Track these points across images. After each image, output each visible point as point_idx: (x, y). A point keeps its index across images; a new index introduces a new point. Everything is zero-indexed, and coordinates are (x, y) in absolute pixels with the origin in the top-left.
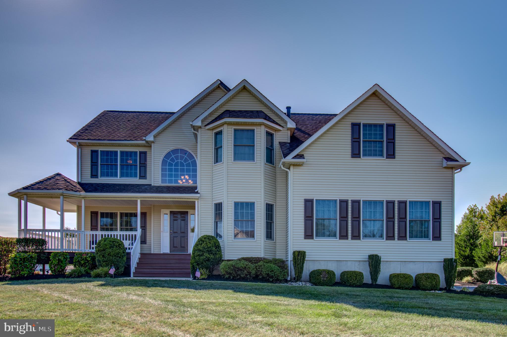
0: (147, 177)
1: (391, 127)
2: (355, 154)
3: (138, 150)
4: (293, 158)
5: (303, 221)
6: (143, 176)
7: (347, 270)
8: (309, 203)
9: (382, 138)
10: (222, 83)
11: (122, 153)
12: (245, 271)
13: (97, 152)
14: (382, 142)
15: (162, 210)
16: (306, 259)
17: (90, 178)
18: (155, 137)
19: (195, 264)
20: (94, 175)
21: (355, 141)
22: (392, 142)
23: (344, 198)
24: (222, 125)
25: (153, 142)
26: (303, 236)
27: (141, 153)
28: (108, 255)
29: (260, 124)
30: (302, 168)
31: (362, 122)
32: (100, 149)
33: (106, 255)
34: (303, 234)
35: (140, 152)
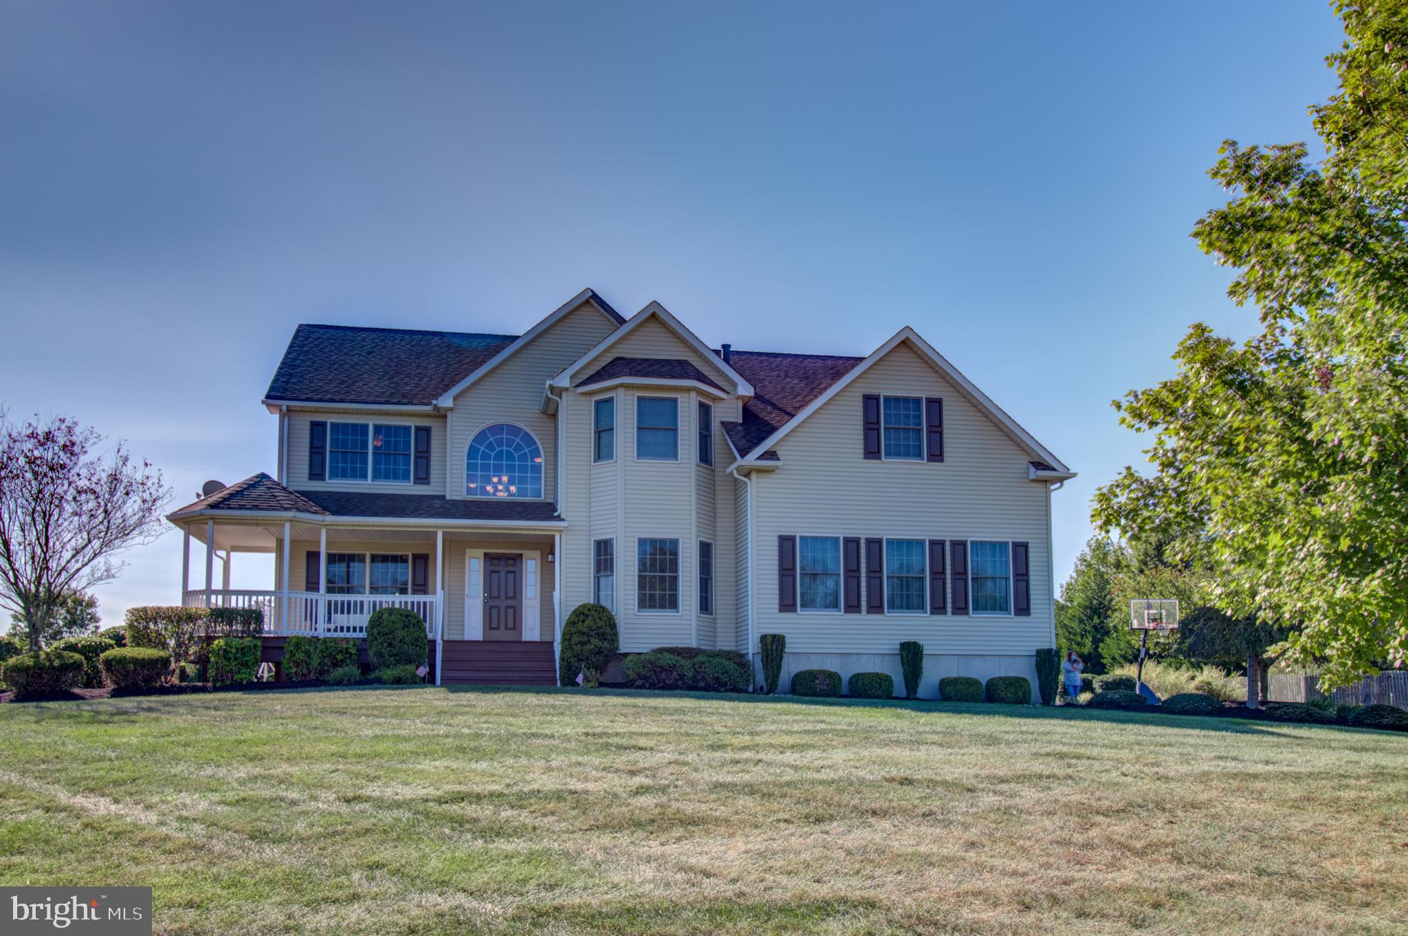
0: (432, 480)
1: (935, 405)
2: (872, 452)
3: (412, 423)
4: (759, 458)
5: (777, 577)
6: (423, 478)
7: (861, 671)
8: (786, 544)
9: (920, 424)
10: (595, 296)
11: (378, 429)
12: (675, 673)
13: (323, 424)
14: (919, 431)
15: (468, 551)
16: (786, 650)
17: (307, 480)
18: (455, 399)
19: (572, 660)
20: (316, 473)
21: (871, 427)
22: (936, 430)
23: (852, 534)
24: (615, 387)
25: (451, 409)
26: (777, 606)
27: (419, 429)
28: (400, 642)
29: (689, 390)
30: (773, 476)
31: (883, 393)
32: (330, 419)
33: (396, 643)
34: (777, 601)
35: (416, 427)
